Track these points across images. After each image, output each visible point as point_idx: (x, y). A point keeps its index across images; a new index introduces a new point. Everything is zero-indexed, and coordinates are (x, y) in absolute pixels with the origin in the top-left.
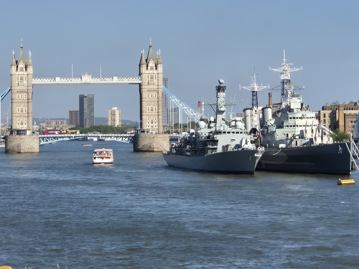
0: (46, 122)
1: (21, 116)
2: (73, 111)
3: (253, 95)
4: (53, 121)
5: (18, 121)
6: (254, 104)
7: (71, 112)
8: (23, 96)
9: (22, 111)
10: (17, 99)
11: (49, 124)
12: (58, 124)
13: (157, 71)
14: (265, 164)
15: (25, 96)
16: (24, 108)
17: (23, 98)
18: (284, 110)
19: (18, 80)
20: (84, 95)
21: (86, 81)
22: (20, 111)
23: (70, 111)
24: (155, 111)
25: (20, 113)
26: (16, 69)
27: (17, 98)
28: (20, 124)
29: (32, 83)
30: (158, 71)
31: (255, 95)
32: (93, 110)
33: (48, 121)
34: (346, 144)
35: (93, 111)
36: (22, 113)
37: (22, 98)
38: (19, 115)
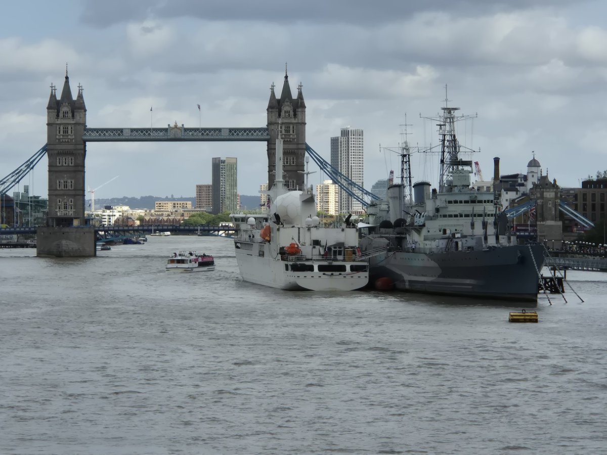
0: (157, 204)
1: (64, 195)
2: (204, 186)
3: (403, 161)
4: (169, 202)
5: (59, 202)
6: (405, 176)
7: (200, 188)
8: (67, 160)
9: (66, 186)
10: (58, 165)
11: (161, 207)
12: (176, 208)
13: (296, 119)
14: (410, 281)
15: (72, 160)
16: (69, 181)
17: (69, 164)
18: (444, 188)
19: (59, 133)
20: (221, 159)
21: (175, 135)
22: (63, 186)
23: (197, 186)
24: (292, 188)
25: (62, 190)
26: (56, 114)
27: (58, 163)
28: (63, 208)
29: (83, 138)
30: (298, 120)
31: (406, 162)
32: (236, 183)
33: (160, 202)
34: (530, 248)
35: (236, 186)
36: (66, 189)
37: (65, 164)
38: (62, 192)
